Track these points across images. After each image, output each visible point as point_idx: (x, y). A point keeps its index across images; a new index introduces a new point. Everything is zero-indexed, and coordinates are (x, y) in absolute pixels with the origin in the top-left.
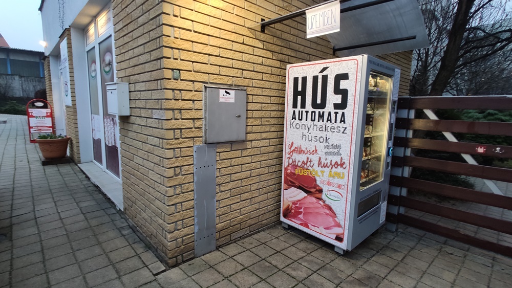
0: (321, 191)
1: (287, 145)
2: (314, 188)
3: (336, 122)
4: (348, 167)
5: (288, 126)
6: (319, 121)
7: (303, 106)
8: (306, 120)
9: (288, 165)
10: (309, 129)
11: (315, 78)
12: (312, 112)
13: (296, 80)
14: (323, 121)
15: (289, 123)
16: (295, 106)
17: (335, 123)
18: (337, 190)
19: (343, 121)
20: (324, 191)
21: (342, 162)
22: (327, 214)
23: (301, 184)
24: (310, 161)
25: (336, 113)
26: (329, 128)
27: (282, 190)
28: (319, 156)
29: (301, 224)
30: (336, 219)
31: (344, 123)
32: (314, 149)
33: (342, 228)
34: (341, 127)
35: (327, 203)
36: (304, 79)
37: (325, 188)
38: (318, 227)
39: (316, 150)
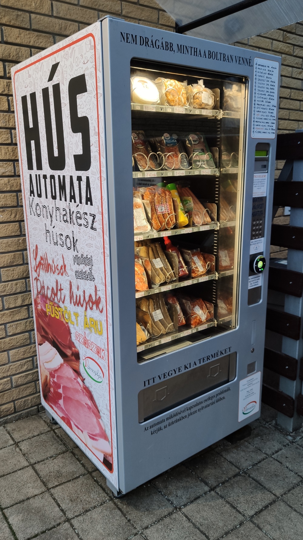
0: (77, 356)
1: (32, 250)
2: (70, 348)
3: (81, 202)
4: (105, 309)
6: (61, 200)
7: (40, 167)
8: (47, 198)
9: (38, 295)
10: (51, 216)
11: (45, 91)
12: (52, 177)
14: (66, 200)
15: (27, 202)
16: (30, 167)
17: (80, 205)
18: (95, 357)
19: (89, 200)
20: (81, 356)
21: (98, 297)
22: (89, 408)
23: (55, 337)
24: (61, 290)
25: (79, 179)
26: (75, 214)
27: (37, 344)
28: (69, 278)
29: (63, 418)
30: (100, 420)
31: (91, 204)
32: (61, 263)
33: (109, 441)
34: (88, 214)
35: (87, 384)
36: (33, 96)
37: (83, 351)
38: (82, 432)
39: (65, 266)
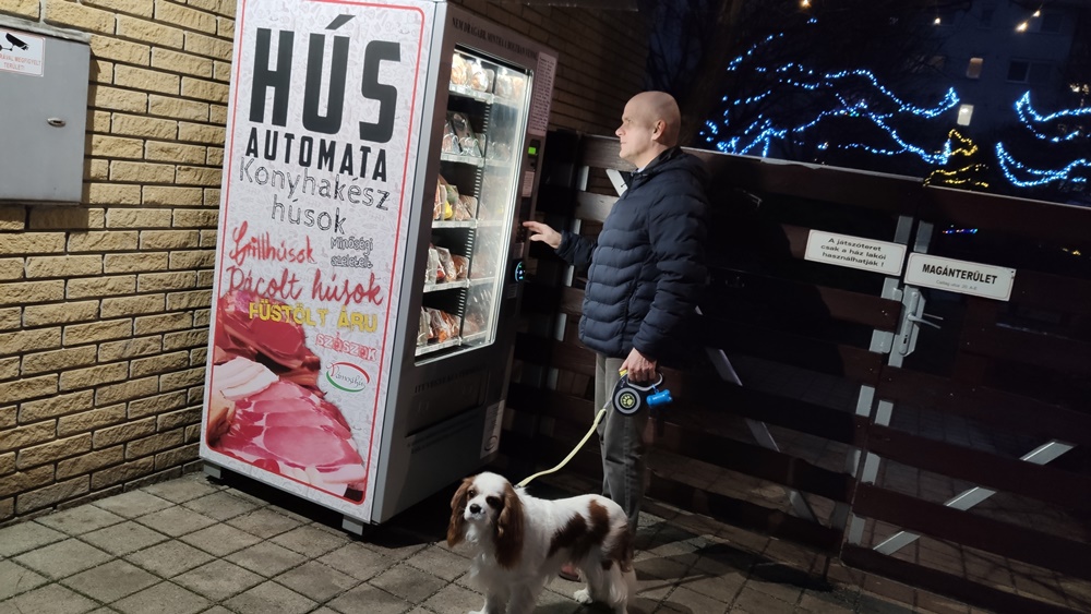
0: (315, 366)
1: (230, 229)
2: (299, 357)
3: (363, 175)
4: (386, 301)
5: (236, 174)
6: (320, 167)
7: (280, 117)
8: (287, 161)
9: (230, 291)
10: (291, 186)
11: (316, 42)
12: (304, 139)
13: (263, 36)
14: (331, 169)
15: (236, 163)
16: (257, 114)
17: (360, 178)
18: (357, 361)
19: (380, 174)
20: (323, 365)
21: (374, 287)
22: (328, 430)
23: (264, 347)
24: (293, 281)
25: (366, 150)
26: (346, 190)
27: (209, 364)
28: (317, 266)
29: (258, 464)
30: (350, 441)
31: (384, 180)
32: (303, 246)
33: (363, 463)
34: (375, 190)
35: (329, 398)
36: (287, 38)
37: (327, 357)
38: (303, 468)
39: (310, 251)
